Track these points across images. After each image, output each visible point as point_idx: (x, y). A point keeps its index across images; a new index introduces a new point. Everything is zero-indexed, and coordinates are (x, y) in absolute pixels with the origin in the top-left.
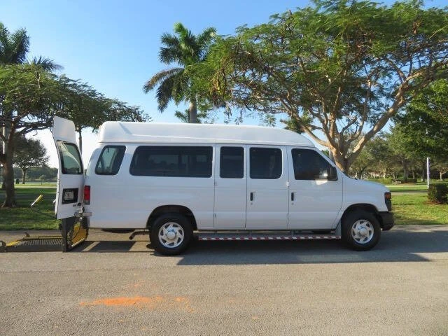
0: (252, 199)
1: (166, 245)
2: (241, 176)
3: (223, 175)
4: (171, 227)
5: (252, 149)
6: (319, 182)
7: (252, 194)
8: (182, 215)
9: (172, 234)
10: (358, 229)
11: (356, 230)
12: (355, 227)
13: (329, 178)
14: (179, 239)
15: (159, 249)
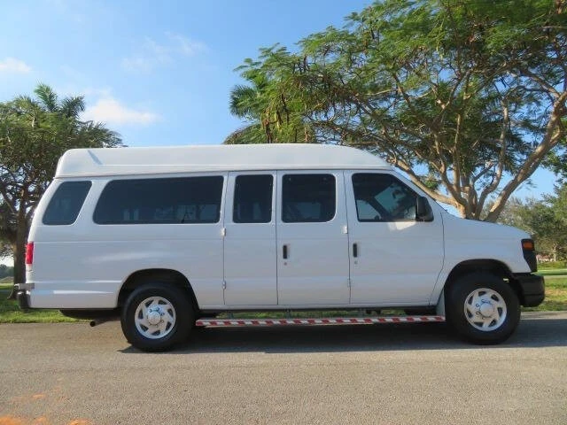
0: (285, 256)
1: (147, 334)
2: (267, 218)
3: (236, 219)
4: (154, 306)
5: (286, 178)
6: (401, 225)
7: (285, 248)
8: (170, 285)
9: (156, 316)
10: (477, 305)
11: (472, 308)
12: (470, 302)
13: (418, 219)
14: (169, 325)
15: (140, 344)
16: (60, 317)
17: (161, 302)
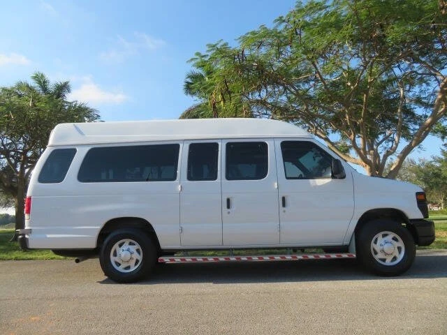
0: (228, 207)
1: (120, 269)
2: (214, 178)
3: (190, 178)
4: (126, 246)
5: (229, 146)
6: (320, 182)
7: (228, 200)
8: (139, 230)
9: (127, 254)
10: (381, 245)
11: (377, 247)
12: (375, 243)
13: (333, 177)
14: (137, 261)
15: (114, 277)
16: (52, 255)
17: (130, 244)
